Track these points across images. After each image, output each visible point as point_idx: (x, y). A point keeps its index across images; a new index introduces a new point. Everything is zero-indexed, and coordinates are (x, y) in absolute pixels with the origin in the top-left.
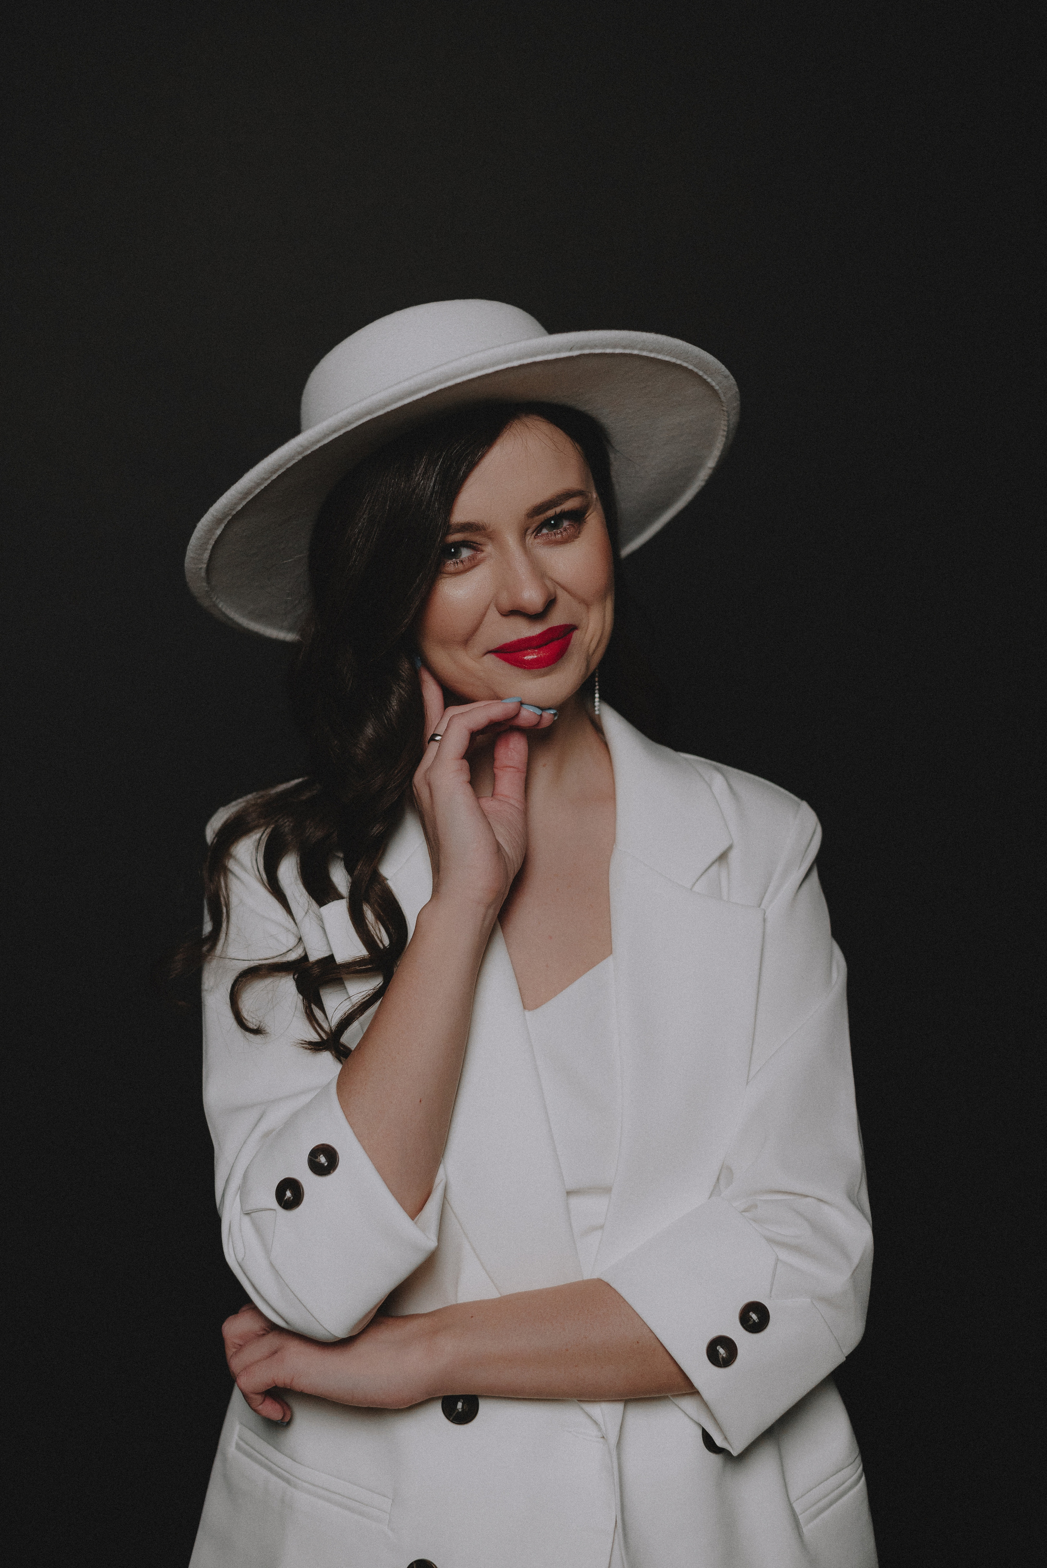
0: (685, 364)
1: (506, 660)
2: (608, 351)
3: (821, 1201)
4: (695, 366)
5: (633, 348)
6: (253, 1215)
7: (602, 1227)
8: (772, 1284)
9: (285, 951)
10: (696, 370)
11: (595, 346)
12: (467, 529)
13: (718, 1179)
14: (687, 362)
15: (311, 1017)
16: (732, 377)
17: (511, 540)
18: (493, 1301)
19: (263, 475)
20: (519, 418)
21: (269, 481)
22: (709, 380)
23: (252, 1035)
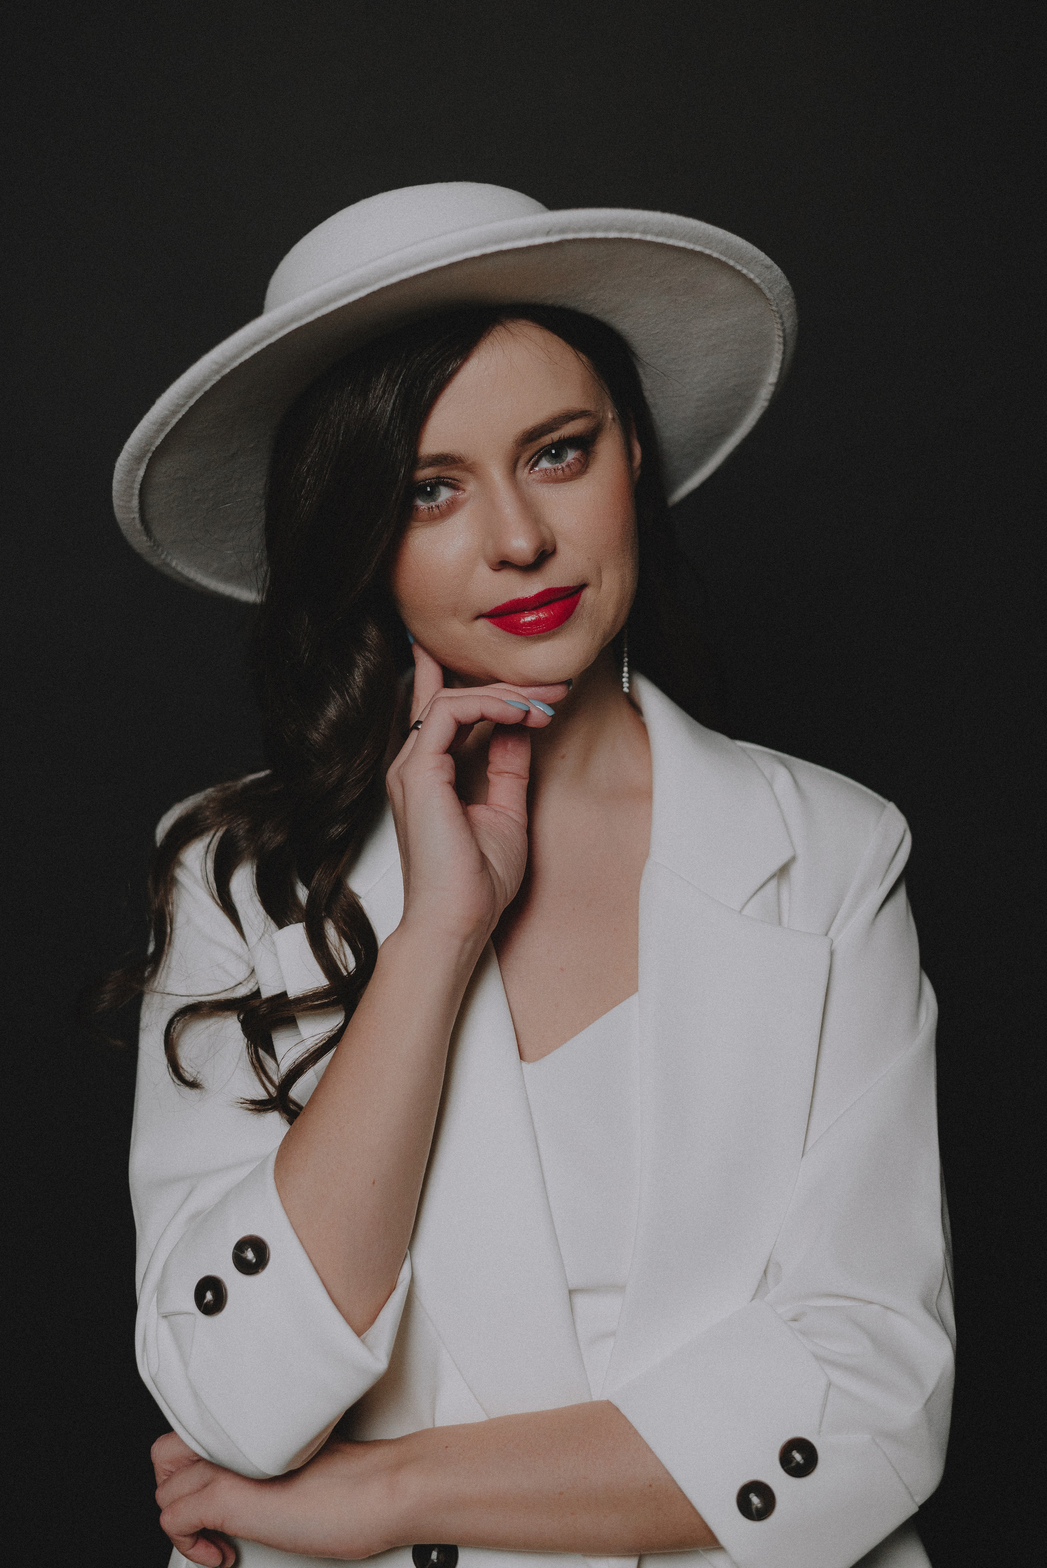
0: (707, 252)
1: (499, 625)
2: (599, 235)
3: (887, 1308)
4: (721, 253)
5: (633, 231)
6: (172, 1318)
7: (613, 1334)
8: (822, 1416)
9: (232, 985)
10: (723, 259)
11: (580, 230)
12: (441, 462)
13: (765, 1272)
14: (710, 249)
15: (259, 1067)
16: (776, 267)
17: (497, 473)
18: (479, 1424)
19: (177, 401)
20: (500, 323)
21: (186, 408)
22: (745, 271)
23: (187, 1089)
